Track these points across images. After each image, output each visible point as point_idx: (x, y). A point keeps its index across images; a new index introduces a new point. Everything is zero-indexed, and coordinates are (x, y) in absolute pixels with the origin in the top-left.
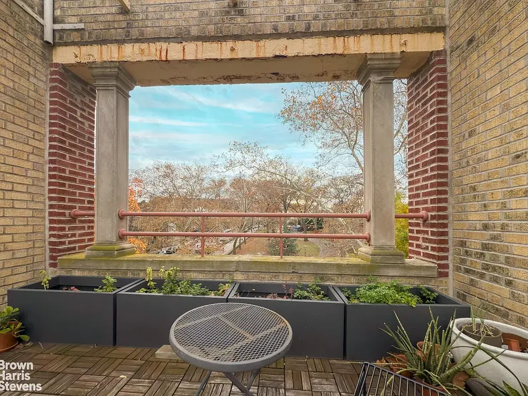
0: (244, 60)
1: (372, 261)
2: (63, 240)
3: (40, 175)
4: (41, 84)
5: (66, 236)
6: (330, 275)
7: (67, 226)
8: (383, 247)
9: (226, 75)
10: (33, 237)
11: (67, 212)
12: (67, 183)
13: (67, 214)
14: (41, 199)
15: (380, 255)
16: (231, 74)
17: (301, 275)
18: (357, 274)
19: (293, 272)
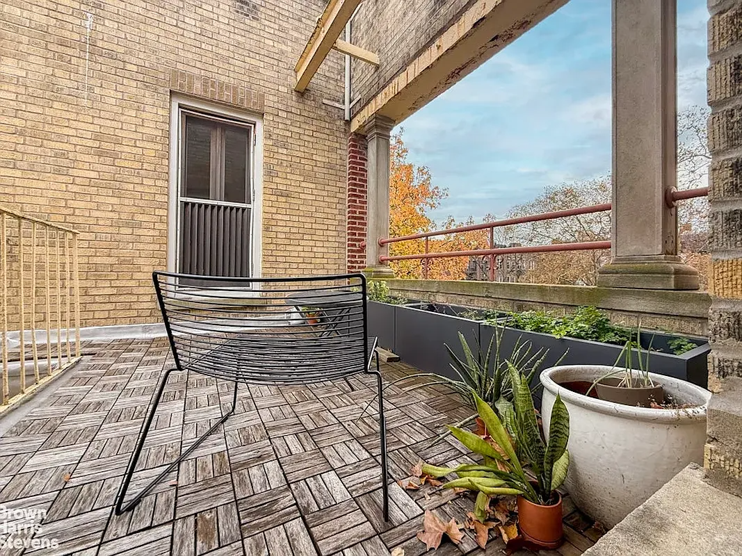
0: (450, 51)
1: (599, 283)
2: (354, 265)
3: (343, 218)
4: (344, 153)
5: (357, 262)
6: (530, 303)
7: (357, 254)
8: (632, 260)
9: (449, 73)
10: (338, 261)
11: (357, 243)
12: (357, 221)
13: (357, 245)
14: (343, 235)
15: (617, 273)
16: (453, 70)
17: (496, 300)
18: (569, 304)
19: (487, 297)
